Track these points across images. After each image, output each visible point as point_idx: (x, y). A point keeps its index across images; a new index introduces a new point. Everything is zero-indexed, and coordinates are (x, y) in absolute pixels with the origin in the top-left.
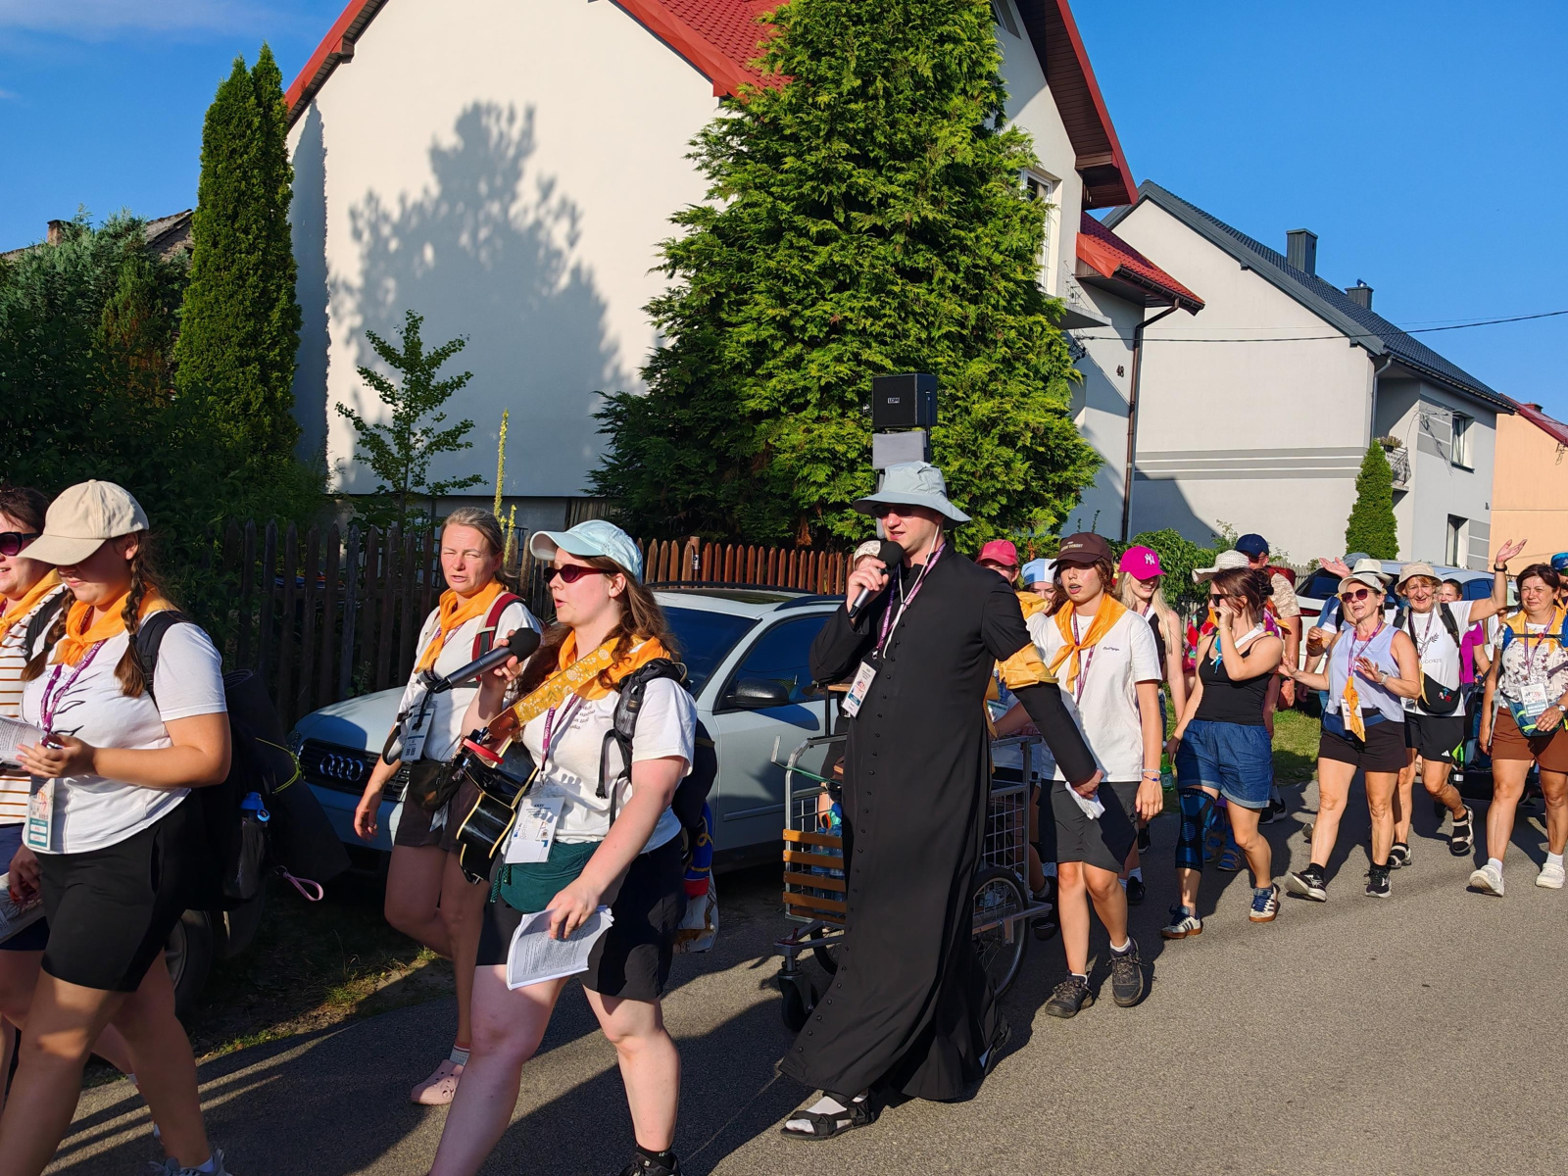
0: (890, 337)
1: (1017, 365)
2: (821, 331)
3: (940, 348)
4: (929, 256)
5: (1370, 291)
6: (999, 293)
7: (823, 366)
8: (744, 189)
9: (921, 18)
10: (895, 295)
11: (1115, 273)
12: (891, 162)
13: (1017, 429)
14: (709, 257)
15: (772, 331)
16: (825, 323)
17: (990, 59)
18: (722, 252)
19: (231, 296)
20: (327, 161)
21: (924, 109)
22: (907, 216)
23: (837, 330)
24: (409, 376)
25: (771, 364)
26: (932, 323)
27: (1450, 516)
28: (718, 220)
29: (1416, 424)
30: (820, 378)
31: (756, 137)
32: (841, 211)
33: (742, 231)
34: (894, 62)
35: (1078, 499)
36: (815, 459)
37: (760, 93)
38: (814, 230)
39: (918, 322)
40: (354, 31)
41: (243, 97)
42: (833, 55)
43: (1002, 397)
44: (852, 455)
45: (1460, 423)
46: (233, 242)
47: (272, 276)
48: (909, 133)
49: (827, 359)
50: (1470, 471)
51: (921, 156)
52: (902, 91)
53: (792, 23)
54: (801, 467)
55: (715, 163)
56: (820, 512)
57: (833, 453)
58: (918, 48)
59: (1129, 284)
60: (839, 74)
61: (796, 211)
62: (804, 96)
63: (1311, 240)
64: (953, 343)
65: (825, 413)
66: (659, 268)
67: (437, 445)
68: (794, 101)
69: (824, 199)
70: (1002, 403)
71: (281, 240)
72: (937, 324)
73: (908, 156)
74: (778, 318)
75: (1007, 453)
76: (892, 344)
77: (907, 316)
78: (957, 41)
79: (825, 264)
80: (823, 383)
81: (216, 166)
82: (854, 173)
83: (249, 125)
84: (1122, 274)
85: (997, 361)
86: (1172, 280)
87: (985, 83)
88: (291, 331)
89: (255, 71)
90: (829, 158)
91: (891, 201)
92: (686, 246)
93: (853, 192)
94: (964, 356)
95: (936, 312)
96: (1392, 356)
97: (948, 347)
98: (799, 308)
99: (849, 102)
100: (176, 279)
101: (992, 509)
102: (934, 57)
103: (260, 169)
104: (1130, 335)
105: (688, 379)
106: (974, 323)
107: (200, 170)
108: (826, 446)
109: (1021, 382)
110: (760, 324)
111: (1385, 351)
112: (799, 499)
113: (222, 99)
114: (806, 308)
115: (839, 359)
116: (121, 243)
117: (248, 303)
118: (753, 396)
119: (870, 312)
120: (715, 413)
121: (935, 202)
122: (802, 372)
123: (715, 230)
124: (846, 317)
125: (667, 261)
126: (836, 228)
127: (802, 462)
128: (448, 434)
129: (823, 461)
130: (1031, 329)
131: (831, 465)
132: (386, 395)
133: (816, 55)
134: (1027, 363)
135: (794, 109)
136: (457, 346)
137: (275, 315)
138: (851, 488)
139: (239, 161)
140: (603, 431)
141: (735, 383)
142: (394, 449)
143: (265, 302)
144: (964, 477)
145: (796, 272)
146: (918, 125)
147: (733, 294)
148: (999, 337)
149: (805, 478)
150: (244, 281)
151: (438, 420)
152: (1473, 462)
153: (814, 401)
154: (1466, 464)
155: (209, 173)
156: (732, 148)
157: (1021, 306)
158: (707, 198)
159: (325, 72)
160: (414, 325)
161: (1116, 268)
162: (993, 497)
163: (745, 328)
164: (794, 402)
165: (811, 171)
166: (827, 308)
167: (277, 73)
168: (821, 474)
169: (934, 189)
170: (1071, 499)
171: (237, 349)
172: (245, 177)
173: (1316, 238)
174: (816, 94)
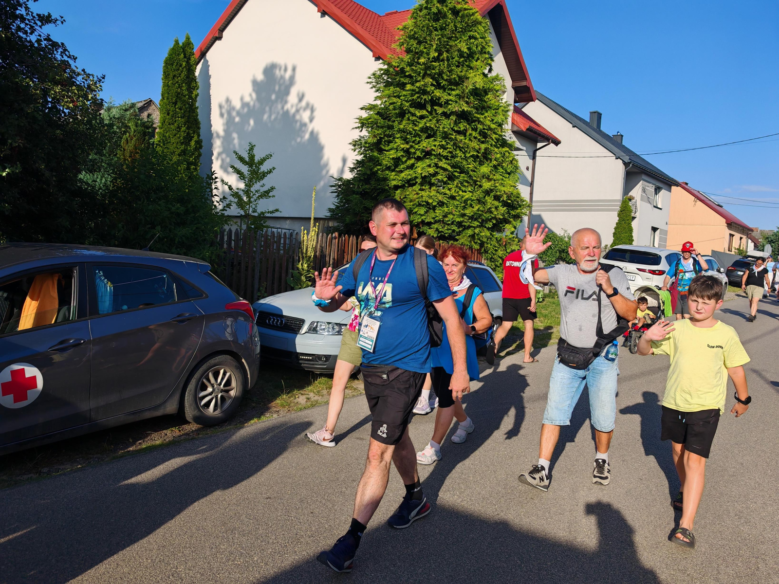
0: (450, 157)
1: (499, 168)
2: (421, 154)
3: (469, 161)
4: (465, 125)
5: (622, 136)
6: (493, 140)
7: (422, 168)
8: (389, 97)
9: (461, 28)
10: (451, 139)
11: (527, 129)
12: (450, 87)
13: (501, 194)
14: (376, 123)
15: (402, 153)
16: (423, 151)
17: (489, 46)
18: (381, 121)
19: (175, 135)
20: (211, 80)
21: (463, 66)
22: (457, 109)
23: (428, 154)
24: (250, 169)
25: (402, 166)
26: (467, 151)
27: (652, 227)
28: (380, 109)
29: (640, 190)
30: (421, 174)
31: (395, 76)
32: (429, 106)
33: (390, 114)
34: (451, 46)
35: (521, 221)
36: (420, 205)
37: (396, 58)
38: (418, 114)
39: (461, 150)
40: (223, 27)
41: (178, 54)
42: (426, 42)
43: (495, 181)
44: (435, 204)
45: (657, 190)
46: (175, 113)
47: (191, 127)
48: (458, 75)
49: (424, 165)
50: (661, 209)
51: (462, 85)
52: (454, 58)
53: (409, 30)
54: (414, 208)
55: (378, 86)
56: (421, 226)
57: (427, 203)
58: (460, 41)
59: (532, 134)
60: (429, 51)
61: (411, 106)
62: (414, 59)
63: (599, 115)
64: (475, 159)
65: (424, 187)
66: (356, 128)
67: (261, 196)
68: (409, 61)
69: (423, 101)
70: (495, 183)
71: (195, 113)
72: (468, 151)
73: (457, 84)
74: (405, 149)
75: (496, 203)
76: (451, 160)
77: (456, 148)
78: (476, 39)
79: (423, 126)
80: (423, 175)
81: (168, 82)
82: (434, 91)
83: (181, 66)
84: (530, 129)
85: (491, 166)
86: (548, 132)
87: (487, 56)
88: (199, 150)
89: (183, 44)
90: (425, 85)
91: (450, 102)
92: (367, 119)
93: (434, 99)
94: (479, 164)
95: (468, 146)
96: (632, 163)
97: (472, 160)
98: (414, 144)
99: (431, 62)
100: (150, 127)
101: (490, 225)
102: (467, 45)
103: (185, 83)
104: (532, 154)
105: (369, 172)
106: (483, 151)
107: (162, 84)
108: (424, 200)
109: (500, 175)
110: (397, 151)
111: (629, 161)
112: (413, 221)
113: (170, 55)
114: (416, 144)
115: (429, 166)
116: (128, 113)
117: (182, 138)
118: (395, 180)
119: (442, 147)
120: (379, 187)
121: (467, 103)
122: (414, 170)
123: (378, 113)
124: (432, 149)
125: (360, 125)
126: (427, 113)
127: (415, 206)
128: (265, 192)
129: (423, 206)
130: (504, 154)
131: (426, 207)
132: (241, 176)
133: (420, 43)
134: (502, 167)
135: (410, 64)
136: (269, 156)
137: (193, 143)
138: (434, 216)
139: (177, 80)
140: (332, 192)
141: (388, 175)
142: (245, 198)
143: (188, 138)
144: (480, 212)
145: (411, 130)
146: (462, 72)
147: (386, 138)
148: (493, 157)
149: (416, 212)
150: (180, 129)
151: (262, 186)
152: (662, 206)
153: (419, 182)
154: (659, 207)
155: (166, 85)
156: (385, 80)
157: (499, 144)
158: (375, 100)
159: (210, 44)
160: (252, 148)
161: (528, 127)
162: (490, 220)
163: (392, 152)
164: (410, 183)
165: (417, 90)
166: (424, 145)
167: (193, 45)
168: (422, 211)
169: (467, 98)
170: (519, 221)
171: (178, 156)
172: (180, 87)
173: (601, 114)
174: (419, 58)
